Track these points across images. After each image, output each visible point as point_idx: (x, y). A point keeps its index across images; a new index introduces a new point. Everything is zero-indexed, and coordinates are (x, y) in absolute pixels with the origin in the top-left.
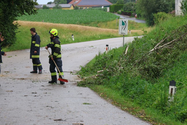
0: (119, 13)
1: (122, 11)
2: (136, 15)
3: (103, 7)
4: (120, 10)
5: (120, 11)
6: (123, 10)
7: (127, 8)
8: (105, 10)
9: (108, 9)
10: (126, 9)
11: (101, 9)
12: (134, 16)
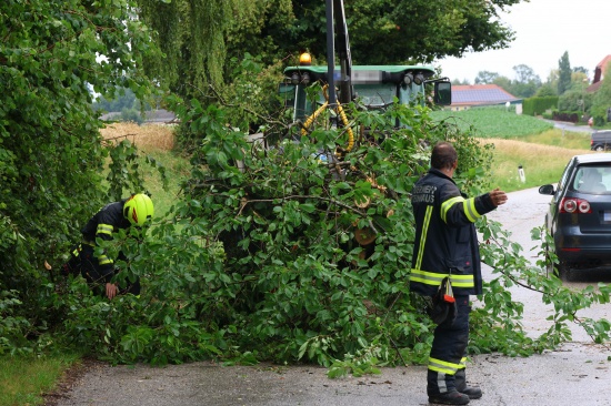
0: (546, 117)
1: (554, 113)
2: (591, 120)
3: (508, 104)
4: (548, 108)
5: (549, 112)
6: (557, 110)
7: (569, 105)
8: (512, 110)
9: (519, 108)
10: (564, 108)
11: (504, 109)
12: (585, 122)
